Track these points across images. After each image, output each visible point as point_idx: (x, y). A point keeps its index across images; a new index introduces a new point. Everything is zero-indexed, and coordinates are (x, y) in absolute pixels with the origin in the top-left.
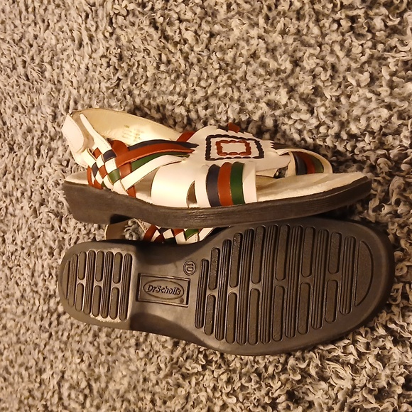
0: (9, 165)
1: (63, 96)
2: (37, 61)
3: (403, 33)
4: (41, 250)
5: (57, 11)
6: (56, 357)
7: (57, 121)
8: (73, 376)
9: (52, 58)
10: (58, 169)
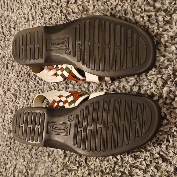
2: (8, 26)
3: (171, 23)
4: (7, 110)
5: (18, 5)
6: (13, 158)
8: (20, 167)
9: (15, 26)
10: (16, 75)
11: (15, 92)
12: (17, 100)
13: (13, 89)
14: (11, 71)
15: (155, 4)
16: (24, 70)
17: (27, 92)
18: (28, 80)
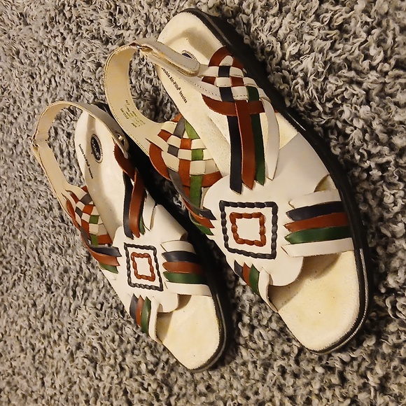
0: (47, 306)
4: (77, 396)
7: (91, 262)
10: (93, 311)
11: (91, 352)
12: (98, 372)
13: (89, 345)
14: (83, 303)
15: (392, 138)
16: (111, 300)
17: (118, 352)
18: (120, 325)
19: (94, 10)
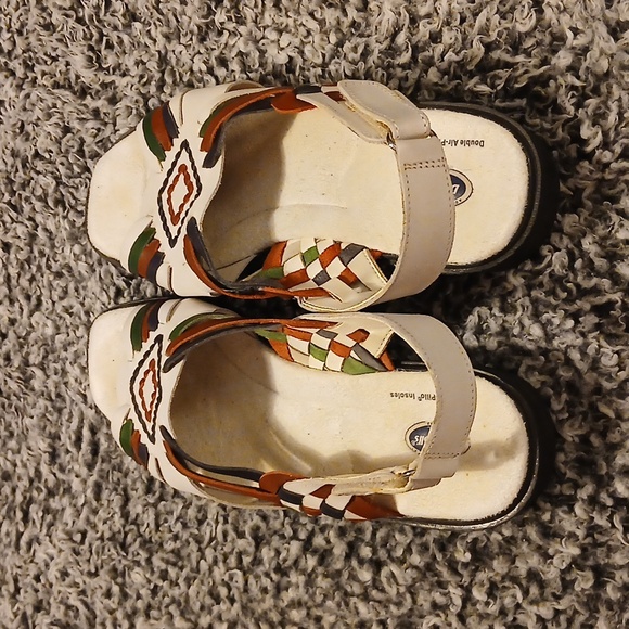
1: (69, 420)
2: (17, 361)
7: (58, 461)
9: (45, 357)
10: (66, 547)
11: (66, 615)
13: (61, 602)
14: (44, 531)
16: (101, 527)
17: (119, 615)
18: (120, 568)
19: (60, 40)
